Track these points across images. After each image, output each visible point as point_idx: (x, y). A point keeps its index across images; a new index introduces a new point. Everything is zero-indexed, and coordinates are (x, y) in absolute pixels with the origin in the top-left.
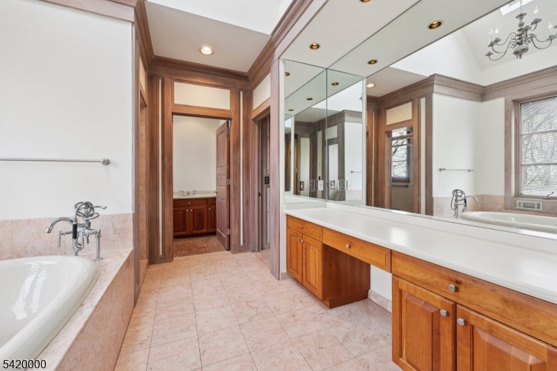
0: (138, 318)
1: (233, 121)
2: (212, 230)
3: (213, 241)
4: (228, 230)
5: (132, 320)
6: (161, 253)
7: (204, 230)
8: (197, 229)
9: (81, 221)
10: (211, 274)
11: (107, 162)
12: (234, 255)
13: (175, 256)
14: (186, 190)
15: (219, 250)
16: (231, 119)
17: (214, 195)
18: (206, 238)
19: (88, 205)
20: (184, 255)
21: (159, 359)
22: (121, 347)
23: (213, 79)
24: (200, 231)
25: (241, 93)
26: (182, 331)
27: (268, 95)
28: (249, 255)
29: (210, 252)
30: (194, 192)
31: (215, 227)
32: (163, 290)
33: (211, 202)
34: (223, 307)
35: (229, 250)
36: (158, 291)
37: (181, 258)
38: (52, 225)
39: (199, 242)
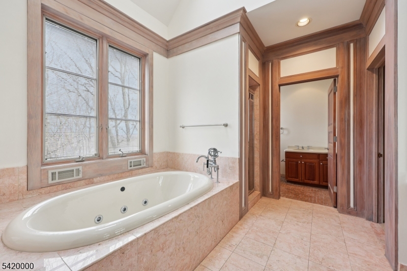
0: (238, 228)
1: (340, 78)
2: (324, 184)
3: (323, 193)
4: (335, 188)
5: (234, 227)
6: (270, 190)
7: (316, 182)
8: (309, 180)
9: (211, 158)
10: (304, 222)
11: (226, 125)
12: (340, 215)
13: (283, 197)
14: (301, 145)
15: (325, 204)
16: (337, 76)
17: (326, 151)
18: (317, 189)
19: (215, 150)
20: (290, 198)
21: (233, 264)
22: (220, 241)
23: (316, 45)
24: (311, 182)
25: (352, 45)
26: (257, 255)
27: (384, 33)
28: (361, 221)
29: (315, 202)
30: (309, 148)
31: (327, 182)
32: (262, 217)
33: (323, 157)
34: (299, 257)
35: (336, 207)
36: (258, 216)
37: (287, 199)
38: (198, 159)
39: (308, 190)
